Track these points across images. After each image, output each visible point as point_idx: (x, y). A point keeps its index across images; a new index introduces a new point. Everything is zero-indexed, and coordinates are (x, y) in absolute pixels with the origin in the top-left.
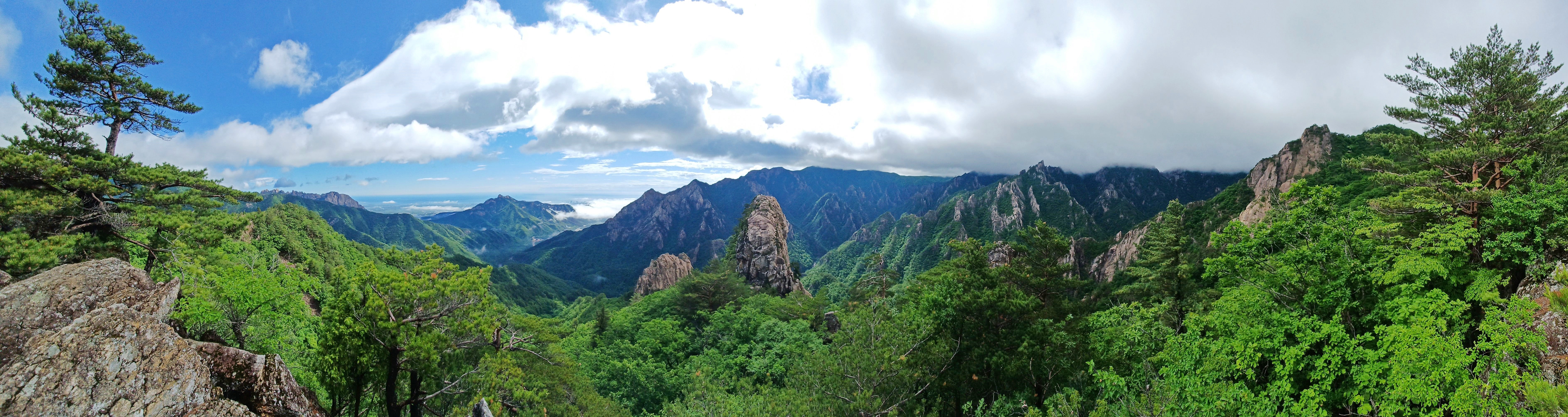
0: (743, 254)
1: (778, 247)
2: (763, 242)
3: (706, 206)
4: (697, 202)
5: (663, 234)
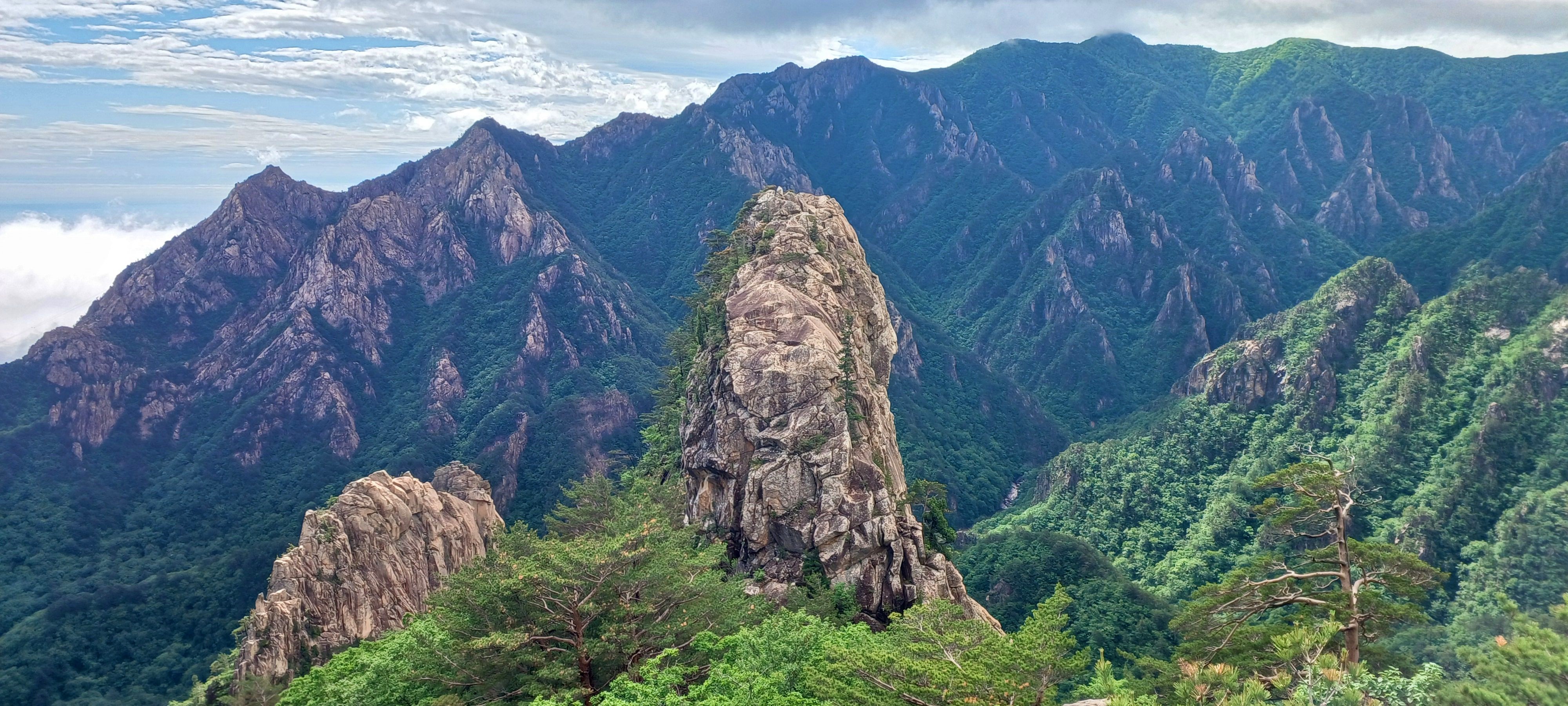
0: (711, 448)
1: (853, 419)
2: (793, 397)
3: (546, 246)
4: (501, 227)
5: (351, 388)
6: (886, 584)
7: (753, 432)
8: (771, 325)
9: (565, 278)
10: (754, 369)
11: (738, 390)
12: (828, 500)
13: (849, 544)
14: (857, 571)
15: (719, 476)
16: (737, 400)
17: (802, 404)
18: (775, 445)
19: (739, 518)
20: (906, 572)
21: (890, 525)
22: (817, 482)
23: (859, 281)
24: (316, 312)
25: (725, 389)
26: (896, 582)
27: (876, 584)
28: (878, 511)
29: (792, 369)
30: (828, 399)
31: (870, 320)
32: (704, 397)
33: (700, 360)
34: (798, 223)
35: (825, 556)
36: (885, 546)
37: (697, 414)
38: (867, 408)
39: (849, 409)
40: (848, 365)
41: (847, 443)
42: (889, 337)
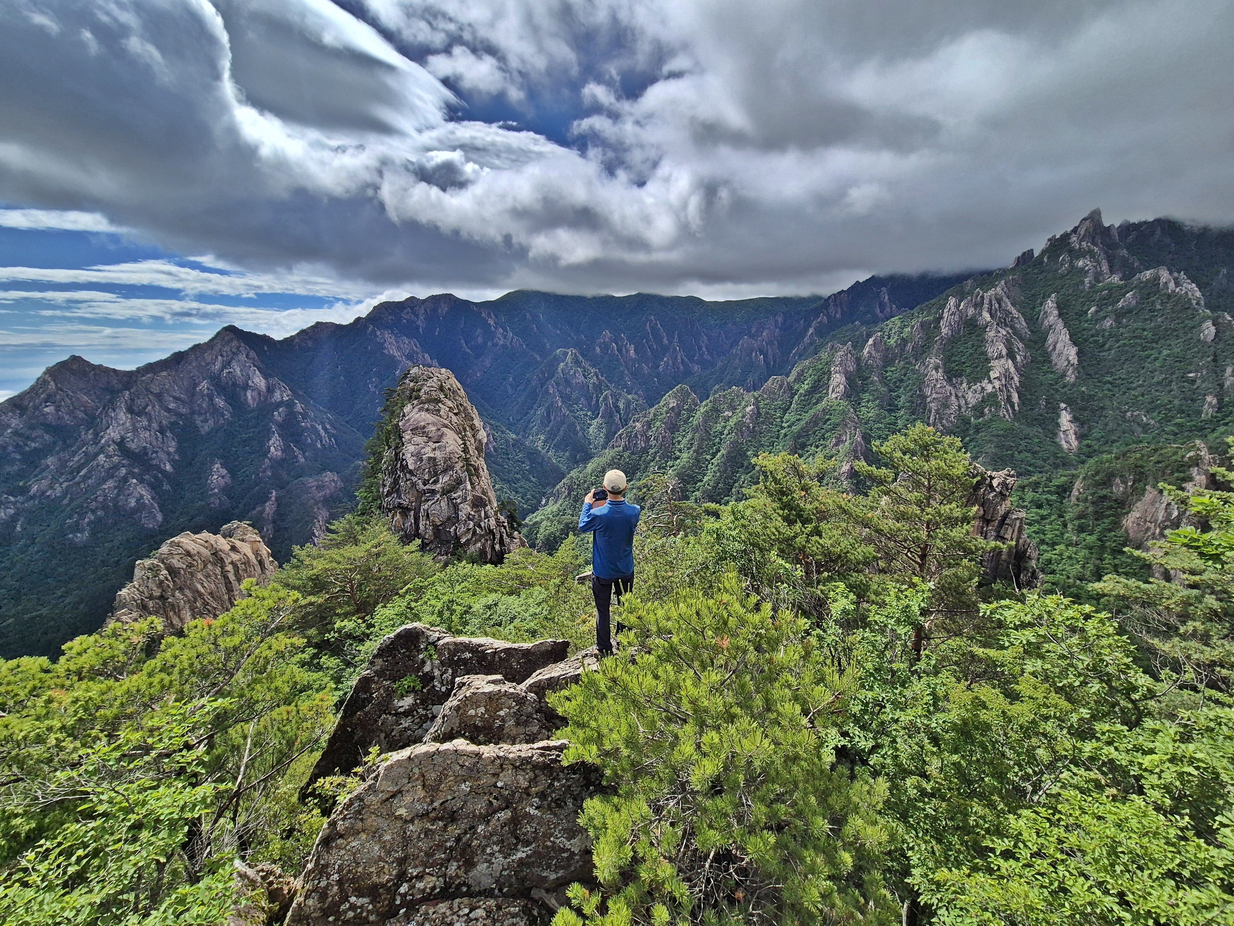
0: (400, 498)
1: (470, 475)
2: (440, 468)
3: (277, 396)
4: (245, 387)
5: (154, 487)
6: (493, 548)
7: (421, 486)
8: (425, 434)
9: (291, 415)
10: (418, 456)
11: (411, 467)
12: (462, 515)
13: (475, 532)
14: (479, 545)
15: (405, 511)
16: (411, 472)
17: (445, 471)
18: (433, 492)
19: (417, 528)
20: (502, 542)
21: (493, 522)
22: (456, 507)
23: (465, 409)
24: (121, 444)
25: (404, 468)
26: (497, 547)
27: (488, 550)
28: (487, 516)
29: (438, 454)
30: (458, 467)
31: (473, 427)
32: (393, 472)
33: (388, 454)
34: (433, 383)
35: (463, 540)
36: (491, 532)
37: (389, 481)
38: (477, 470)
39: (468, 470)
40: (466, 450)
41: (469, 487)
42: (482, 435)
